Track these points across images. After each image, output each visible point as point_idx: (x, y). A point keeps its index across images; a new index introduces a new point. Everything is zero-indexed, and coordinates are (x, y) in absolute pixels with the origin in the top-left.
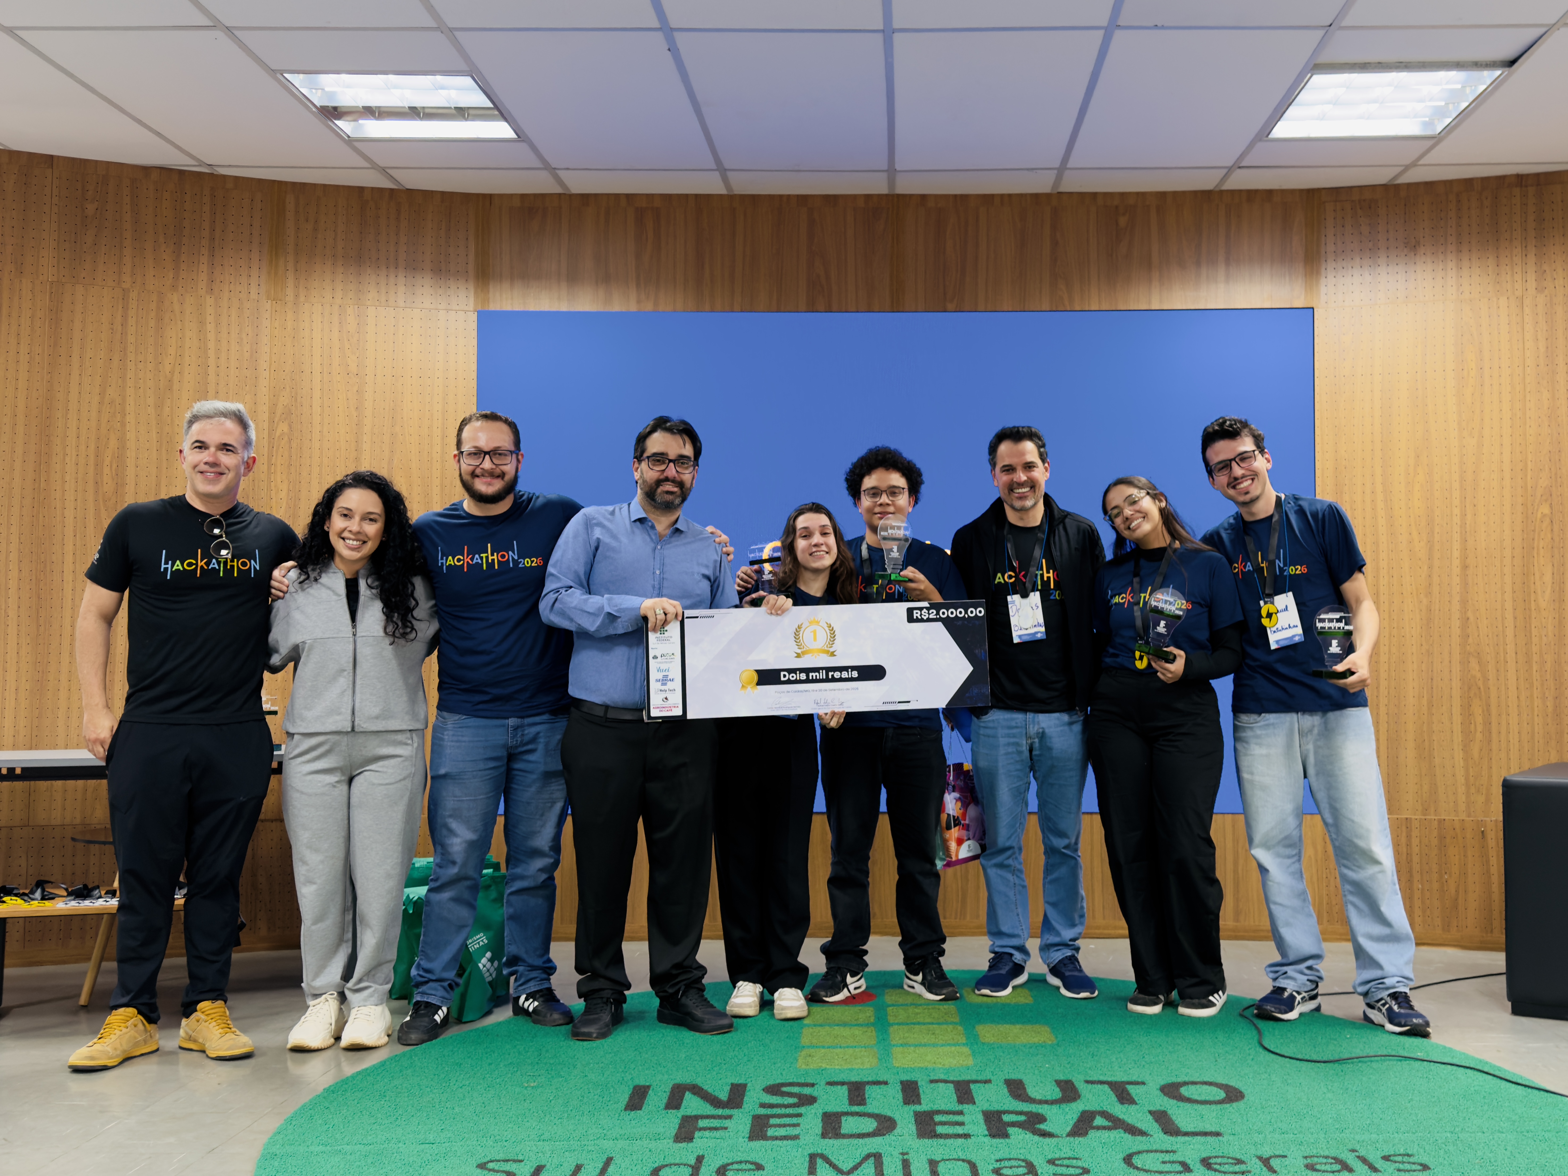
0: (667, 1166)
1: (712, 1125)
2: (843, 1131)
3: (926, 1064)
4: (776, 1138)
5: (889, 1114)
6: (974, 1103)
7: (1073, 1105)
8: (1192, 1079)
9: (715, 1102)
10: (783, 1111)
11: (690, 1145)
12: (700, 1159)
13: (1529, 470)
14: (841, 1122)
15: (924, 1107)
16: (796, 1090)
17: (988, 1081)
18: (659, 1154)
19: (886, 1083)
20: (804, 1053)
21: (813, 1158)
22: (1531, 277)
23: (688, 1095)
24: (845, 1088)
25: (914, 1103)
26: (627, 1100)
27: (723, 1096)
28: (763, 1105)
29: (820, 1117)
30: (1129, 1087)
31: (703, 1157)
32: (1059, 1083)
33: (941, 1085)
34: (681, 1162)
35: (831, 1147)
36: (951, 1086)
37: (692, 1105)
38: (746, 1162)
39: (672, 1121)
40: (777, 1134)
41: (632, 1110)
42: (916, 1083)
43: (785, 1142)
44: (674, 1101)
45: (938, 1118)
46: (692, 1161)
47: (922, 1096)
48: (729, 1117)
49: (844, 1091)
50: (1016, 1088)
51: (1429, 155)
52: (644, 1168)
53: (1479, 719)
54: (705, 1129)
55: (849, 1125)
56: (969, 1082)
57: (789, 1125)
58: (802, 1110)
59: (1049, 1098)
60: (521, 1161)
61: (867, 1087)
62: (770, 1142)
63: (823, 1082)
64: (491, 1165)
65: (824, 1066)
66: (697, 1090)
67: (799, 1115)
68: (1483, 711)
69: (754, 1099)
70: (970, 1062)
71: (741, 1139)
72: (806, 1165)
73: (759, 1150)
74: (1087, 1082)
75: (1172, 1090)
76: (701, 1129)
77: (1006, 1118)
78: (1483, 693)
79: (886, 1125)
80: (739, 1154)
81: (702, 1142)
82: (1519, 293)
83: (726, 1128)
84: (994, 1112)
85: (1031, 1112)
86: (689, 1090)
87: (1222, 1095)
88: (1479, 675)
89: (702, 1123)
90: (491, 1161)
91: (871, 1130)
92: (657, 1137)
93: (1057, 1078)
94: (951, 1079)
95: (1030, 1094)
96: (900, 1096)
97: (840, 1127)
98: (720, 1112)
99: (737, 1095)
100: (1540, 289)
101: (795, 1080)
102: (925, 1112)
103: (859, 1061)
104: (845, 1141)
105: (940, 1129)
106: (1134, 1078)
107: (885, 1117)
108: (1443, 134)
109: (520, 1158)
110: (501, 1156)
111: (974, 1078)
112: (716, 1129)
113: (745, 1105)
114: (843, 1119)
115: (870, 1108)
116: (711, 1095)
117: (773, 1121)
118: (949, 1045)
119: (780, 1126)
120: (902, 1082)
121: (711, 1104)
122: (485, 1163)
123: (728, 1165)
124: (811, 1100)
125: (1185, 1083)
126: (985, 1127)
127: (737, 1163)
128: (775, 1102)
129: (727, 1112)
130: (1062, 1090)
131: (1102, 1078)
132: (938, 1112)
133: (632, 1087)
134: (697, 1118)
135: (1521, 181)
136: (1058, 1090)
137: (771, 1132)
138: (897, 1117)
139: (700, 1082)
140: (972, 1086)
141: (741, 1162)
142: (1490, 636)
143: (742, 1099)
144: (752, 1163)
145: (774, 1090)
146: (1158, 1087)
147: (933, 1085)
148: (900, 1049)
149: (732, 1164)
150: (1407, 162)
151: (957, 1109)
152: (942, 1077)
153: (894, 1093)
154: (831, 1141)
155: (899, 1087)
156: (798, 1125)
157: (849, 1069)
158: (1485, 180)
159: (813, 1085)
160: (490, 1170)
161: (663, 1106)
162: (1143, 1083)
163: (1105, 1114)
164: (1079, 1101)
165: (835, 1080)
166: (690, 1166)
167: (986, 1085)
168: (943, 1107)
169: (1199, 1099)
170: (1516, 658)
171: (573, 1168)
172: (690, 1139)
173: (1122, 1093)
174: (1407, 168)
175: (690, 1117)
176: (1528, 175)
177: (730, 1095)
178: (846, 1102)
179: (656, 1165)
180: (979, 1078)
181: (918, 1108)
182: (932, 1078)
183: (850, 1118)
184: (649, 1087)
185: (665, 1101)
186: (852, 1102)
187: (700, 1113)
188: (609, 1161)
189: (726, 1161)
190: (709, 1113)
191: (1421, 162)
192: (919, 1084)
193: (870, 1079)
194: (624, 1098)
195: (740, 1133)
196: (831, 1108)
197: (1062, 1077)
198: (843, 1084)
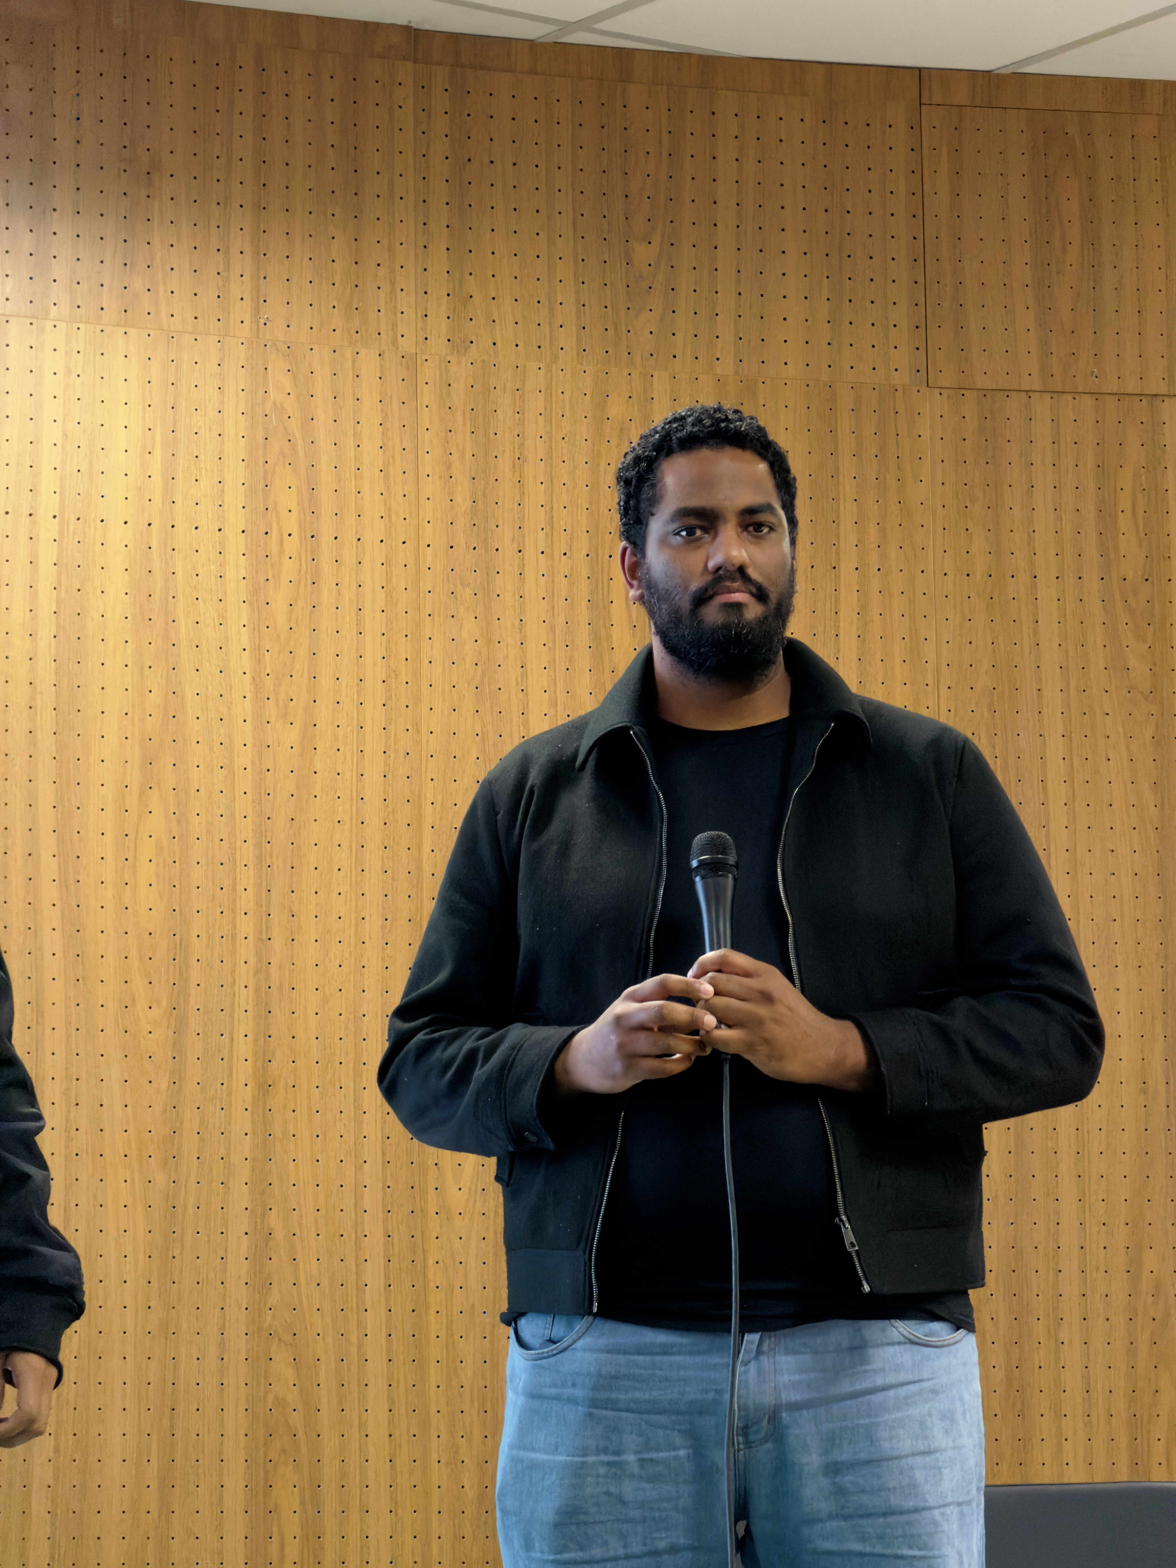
53: (292, 1525)
68: (302, 1502)
78: (304, 1449)
82: (407, 345)
88: (293, 1397)
142: (325, 1283)
170: (389, 1350)
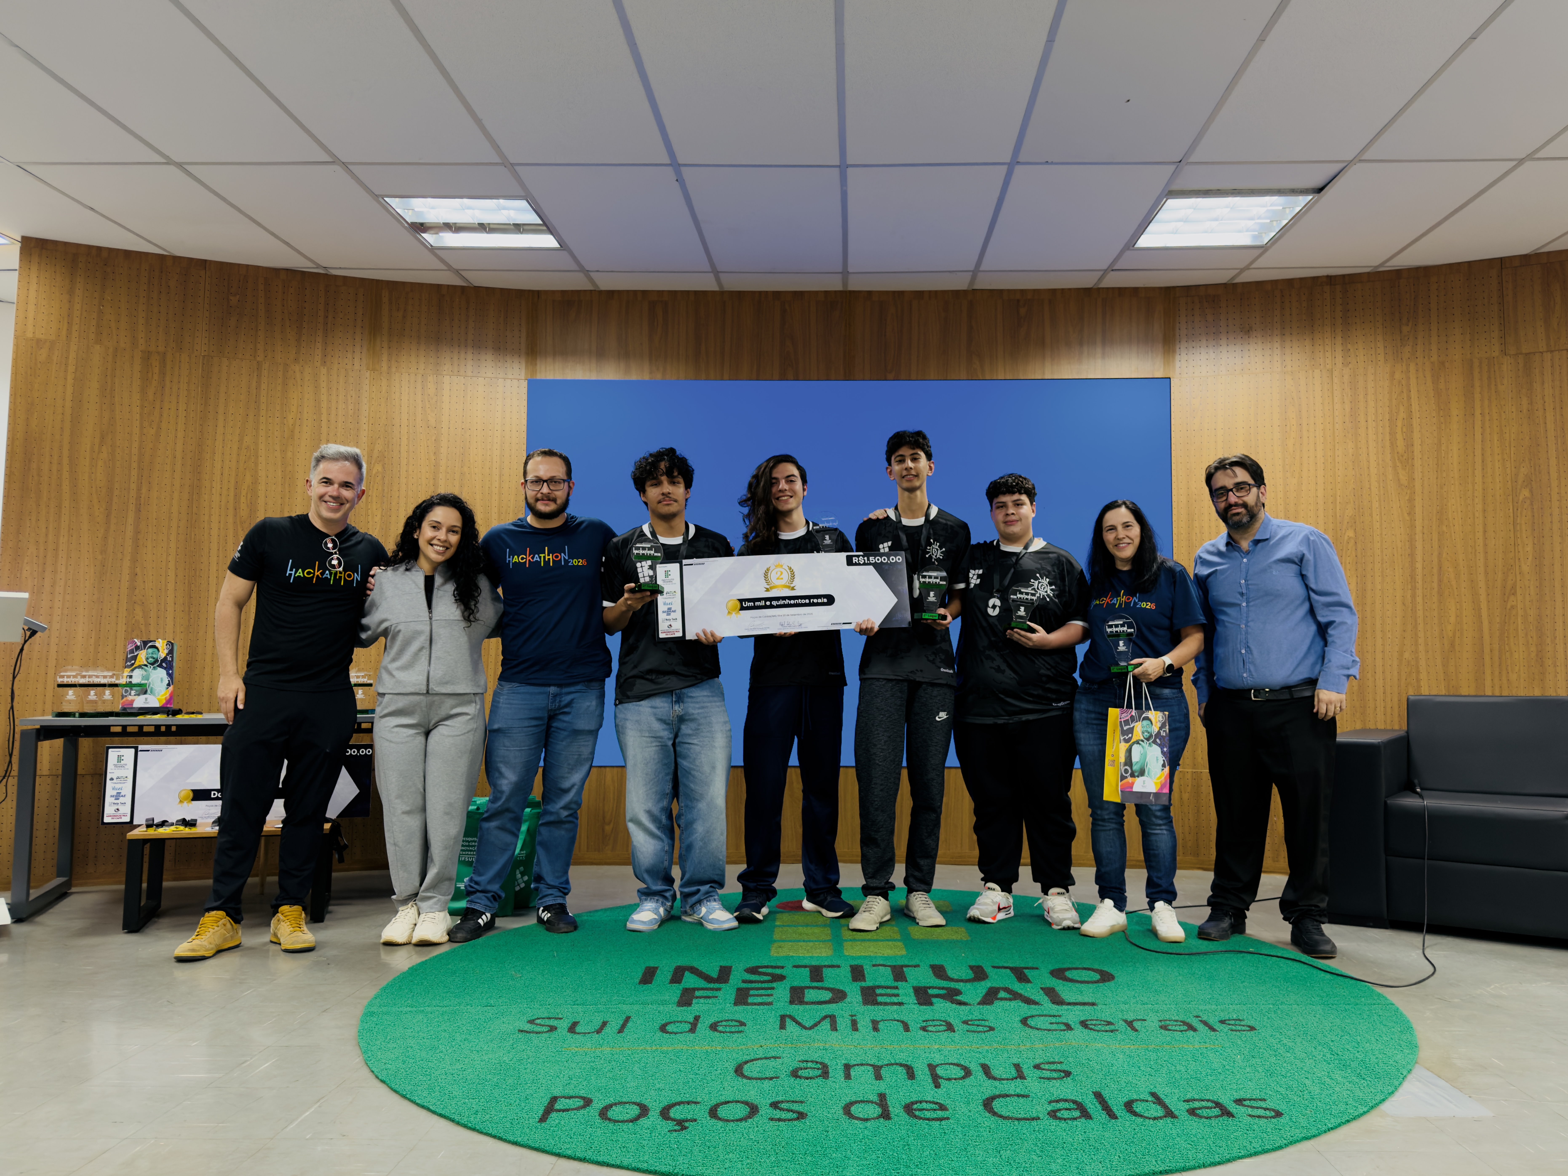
0: (672, 1023)
1: (705, 995)
2: (806, 1000)
3: (870, 953)
4: (755, 1004)
5: (841, 988)
6: (907, 981)
7: (983, 983)
8: (1074, 966)
9: (708, 978)
10: (760, 985)
11: (689, 1008)
12: (697, 1018)
13: (1338, 502)
14: (804, 994)
15: (868, 983)
16: (769, 971)
17: (918, 966)
18: (666, 1015)
19: (839, 967)
20: (776, 945)
21: (783, 1018)
22: (1339, 354)
23: (687, 974)
24: (808, 969)
25: (860, 980)
26: (641, 976)
27: (715, 975)
28: (744, 981)
29: (788, 990)
30: (1026, 971)
31: (699, 1017)
32: (971, 968)
33: (880, 967)
34: (683, 1020)
35: (796, 1010)
36: (889, 969)
37: (690, 980)
38: (732, 1020)
39: (676, 991)
40: (755, 1001)
41: (645, 984)
42: (862, 967)
43: (762, 1007)
44: (677, 976)
45: (878, 991)
46: (692, 1020)
47: (867, 976)
48: (719, 989)
49: (806, 972)
50: (939, 971)
51: (1260, 260)
52: (655, 1024)
54: (700, 997)
55: (810, 995)
56: (902, 966)
57: (765, 995)
58: (774, 985)
59: (964, 978)
60: (561, 1019)
61: (824, 970)
62: (749, 1007)
63: (790, 966)
64: (538, 1021)
65: (791, 954)
66: (694, 970)
67: (773, 988)
69: (737, 978)
70: (904, 952)
71: (728, 1005)
72: (778, 1023)
73: (741, 1013)
74: (994, 967)
75: (1059, 974)
76: (697, 997)
77: (931, 992)
79: (839, 996)
80: (727, 1015)
81: (698, 1007)
82: (1329, 367)
83: (717, 997)
84: (922, 987)
85: (950, 988)
86: (688, 970)
87: (1097, 977)
89: (697, 993)
90: (538, 1019)
91: (827, 999)
92: (664, 1003)
93: (971, 964)
94: (889, 964)
95: (949, 975)
96: (849, 975)
97: (804, 997)
98: (712, 985)
99: (724, 974)
100: (1345, 364)
101: (769, 964)
102: (869, 987)
103: (818, 951)
104: (807, 1006)
105: (880, 999)
106: (1030, 965)
107: (838, 990)
108: (1268, 244)
109: (560, 1016)
110: (546, 1015)
111: (906, 963)
112: (709, 997)
113: (731, 981)
114: (806, 991)
115: (826, 984)
116: (705, 974)
117: (752, 992)
118: (888, 940)
119: (757, 995)
120: (851, 966)
121: (705, 980)
122: (534, 1020)
123: (719, 1022)
124: (781, 978)
125: (1069, 969)
126: (915, 998)
127: (725, 1021)
128: (754, 979)
129: (716, 986)
130: (974, 972)
131: (1006, 965)
132: (879, 987)
133: (644, 968)
134: (694, 989)
135: (1331, 280)
136: (970, 972)
137: (750, 1000)
138: (847, 990)
139: (695, 964)
140: (905, 969)
141: (728, 1020)
143: (729, 977)
144: (736, 1021)
145: (753, 970)
146: (1049, 971)
147: (875, 968)
148: (850, 943)
149: (722, 1021)
150: (1242, 266)
151: (893, 985)
152: (882, 963)
153: (845, 972)
154: (797, 1007)
155: (849, 969)
156: (772, 995)
157: (811, 957)
158: (1302, 280)
159: (783, 967)
160: (537, 1024)
161: (669, 981)
162: (1037, 968)
163: (1006, 990)
164: (987, 980)
165: (800, 964)
166: (690, 1023)
167: (916, 969)
168: (883, 984)
169: (1079, 979)
171: (600, 1023)
172: (689, 1004)
173: (1020, 975)
174: (1242, 270)
175: (689, 989)
176: (1335, 277)
177: (719, 974)
178: (809, 979)
179: (663, 1022)
180: (910, 964)
181: (863, 984)
182: (874, 963)
183: (811, 991)
184: (657, 968)
185: (669, 978)
186: (813, 979)
187: (696, 986)
188: (628, 1019)
189: (717, 1020)
190: (703, 986)
191: (1253, 266)
192: (865, 967)
193: (826, 963)
194: (639, 975)
195: (727, 1001)
196: (796, 984)
197: (973, 963)
198: (805, 967)
